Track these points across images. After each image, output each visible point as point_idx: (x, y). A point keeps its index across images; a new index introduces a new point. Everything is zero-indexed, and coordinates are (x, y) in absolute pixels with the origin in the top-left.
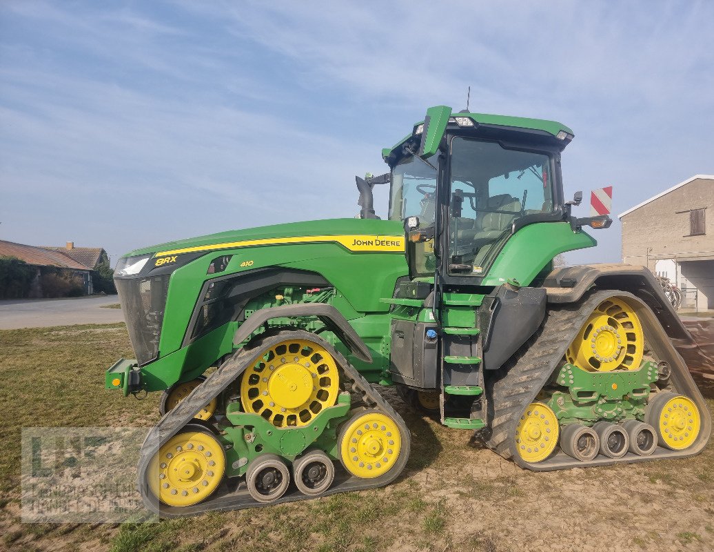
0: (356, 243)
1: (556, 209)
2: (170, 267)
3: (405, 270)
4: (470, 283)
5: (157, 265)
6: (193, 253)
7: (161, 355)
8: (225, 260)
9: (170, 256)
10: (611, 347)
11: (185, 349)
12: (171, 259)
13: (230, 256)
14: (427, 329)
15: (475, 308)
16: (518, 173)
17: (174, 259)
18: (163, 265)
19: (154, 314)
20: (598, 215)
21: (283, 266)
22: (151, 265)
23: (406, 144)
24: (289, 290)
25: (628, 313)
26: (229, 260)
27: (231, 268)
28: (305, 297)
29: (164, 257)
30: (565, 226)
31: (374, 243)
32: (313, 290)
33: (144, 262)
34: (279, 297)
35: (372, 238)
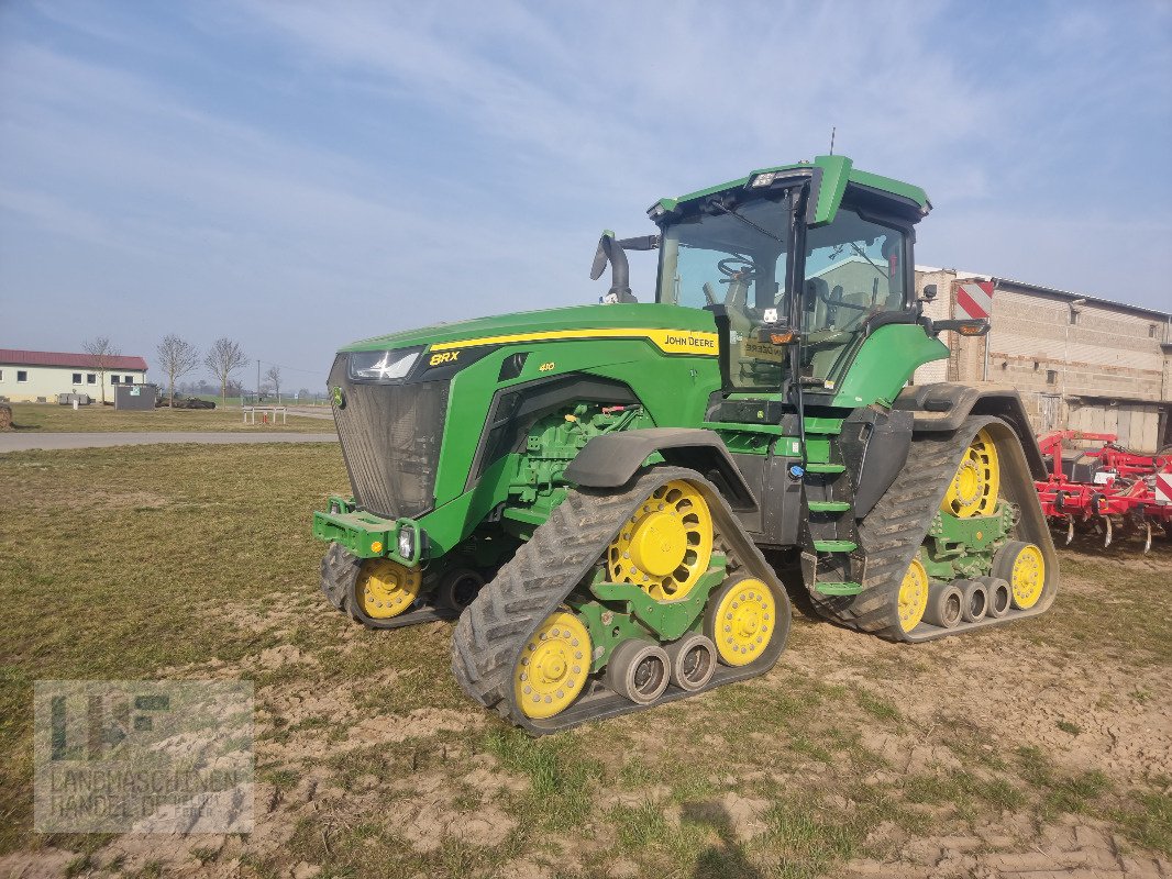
0: (669, 341)
1: (908, 305)
2: (449, 369)
3: (716, 382)
4: (820, 403)
5: (432, 363)
6: (476, 347)
7: (438, 504)
8: (517, 361)
9: (449, 350)
10: (969, 487)
11: (469, 494)
12: (451, 356)
13: (524, 355)
14: (790, 465)
15: (831, 437)
16: (830, 250)
17: (455, 356)
18: (440, 365)
19: (423, 440)
20: (969, 318)
21: (589, 371)
22: (423, 364)
23: (718, 197)
24: (582, 408)
25: (986, 445)
26: (523, 361)
27: (528, 374)
28: (601, 419)
29: (441, 352)
30: (917, 328)
31: (688, 342)
32: (614, 409)
33: (412, 358)
34: (570, 418)
35: (685, 334)
